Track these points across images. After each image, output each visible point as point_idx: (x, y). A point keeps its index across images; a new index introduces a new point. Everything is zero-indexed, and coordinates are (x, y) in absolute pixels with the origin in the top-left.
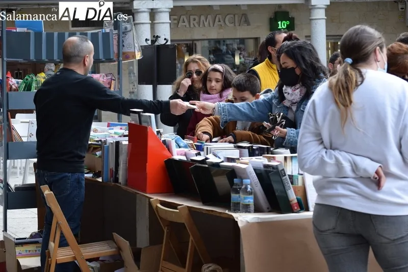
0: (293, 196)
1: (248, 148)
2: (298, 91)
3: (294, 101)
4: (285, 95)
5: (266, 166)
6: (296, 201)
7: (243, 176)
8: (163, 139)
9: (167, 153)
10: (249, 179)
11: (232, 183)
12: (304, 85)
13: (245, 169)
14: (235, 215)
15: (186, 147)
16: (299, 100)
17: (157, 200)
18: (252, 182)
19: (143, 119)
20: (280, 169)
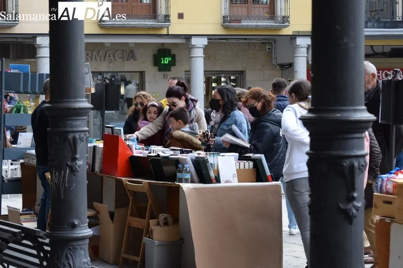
0: (212, 175)
1: (180, 150)
2: (219, 115)
3: (217, 122)
4: (212, 118)
5: (197, 158)
6: (214, 177)
7: (184, 163)
8: (127, 144)
9: (129, 152)
10: (187, 164)
11: (177, 167)
12: (224, 111)
13: (185, 159)
14: (181, 184)
15: (140, 149)
16: (220, 121)
17: (126, 180)
18: (190, 166)
19: (114, 131)
20: (206, 159)
